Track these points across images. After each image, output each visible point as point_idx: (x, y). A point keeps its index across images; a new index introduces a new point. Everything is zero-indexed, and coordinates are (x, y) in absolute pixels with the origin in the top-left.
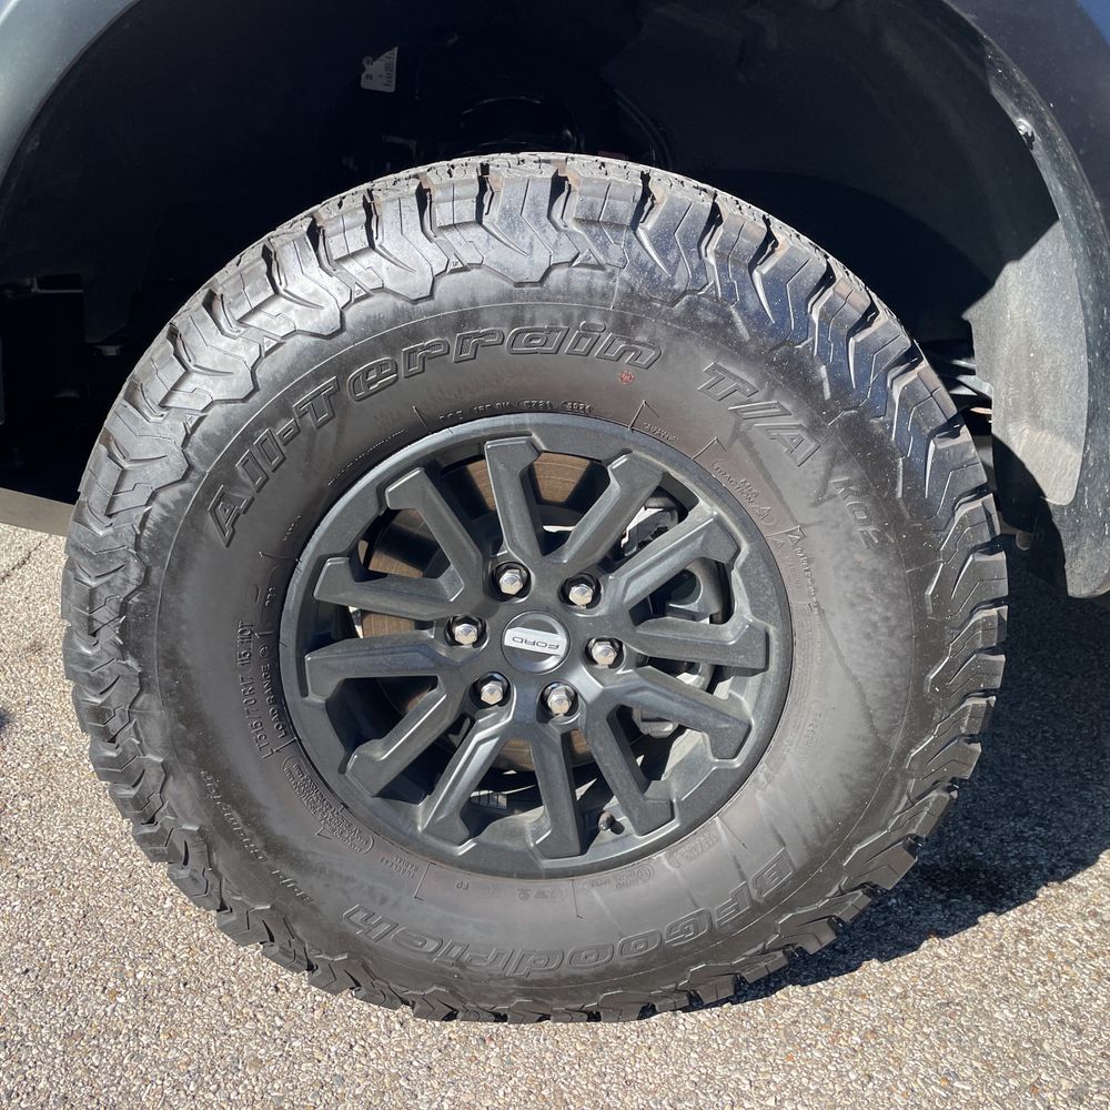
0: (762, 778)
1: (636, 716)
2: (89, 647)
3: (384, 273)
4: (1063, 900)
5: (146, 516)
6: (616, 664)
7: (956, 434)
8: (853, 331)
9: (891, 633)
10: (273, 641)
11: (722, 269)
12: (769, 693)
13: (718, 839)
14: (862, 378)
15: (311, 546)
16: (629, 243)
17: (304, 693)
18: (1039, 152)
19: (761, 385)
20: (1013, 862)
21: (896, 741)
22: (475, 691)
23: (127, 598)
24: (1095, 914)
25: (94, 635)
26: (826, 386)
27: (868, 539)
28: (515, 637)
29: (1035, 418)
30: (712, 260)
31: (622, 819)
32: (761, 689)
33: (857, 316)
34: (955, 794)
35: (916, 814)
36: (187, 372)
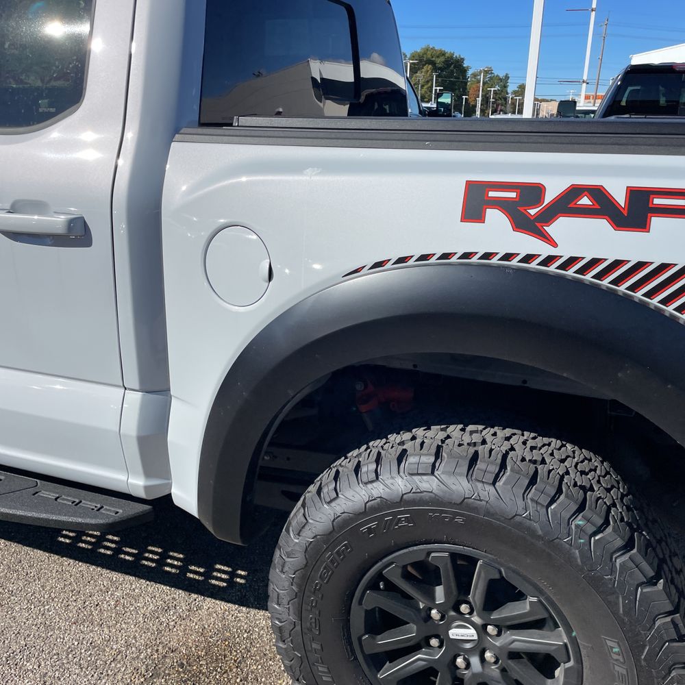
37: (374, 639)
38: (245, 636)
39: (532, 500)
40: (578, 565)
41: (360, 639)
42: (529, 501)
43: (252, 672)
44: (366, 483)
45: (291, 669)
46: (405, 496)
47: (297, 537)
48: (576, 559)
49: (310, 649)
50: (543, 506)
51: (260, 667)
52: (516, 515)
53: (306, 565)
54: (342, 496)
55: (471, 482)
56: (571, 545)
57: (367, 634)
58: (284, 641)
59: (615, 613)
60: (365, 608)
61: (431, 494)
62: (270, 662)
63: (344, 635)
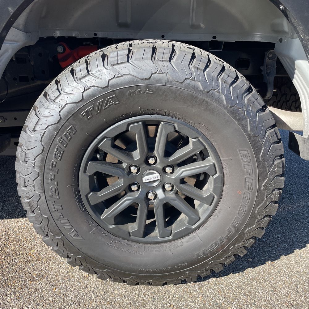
37: (97, 194)
38: (3, 234)
39: (195, 67)
40: (224, 105)
41: (87, 197)
42: (193, 69)
43: (12, 251)
44: (80, 79)
45: (42, 229)
46: (110, 82)
47: (33, 133)
48: (223, 101)
49: (54, 210)
50: (201, 70)
51: (17, 247)
52: (186, 79)
53: (43, 150)
54: (63, 93)
55: (155, 63)
56: (220, 93)
57: (91, 192)
58: (33, 212)
59: (246, 131)
60: (89, 174)
61: (128, 76)
62: (24, 243)
63: (76, 196)
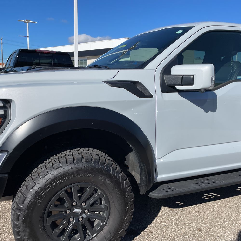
0: (107, 225)
1: (90, 219)
2: (17, 223)
3: (62, 170)
4: (144, 233)
5: (29, 203)
6: (88, 212)
7: (127, 179)
8: (115, 170)
9: (122, 204)
10: (43, 217)
11: (101, 165)
12: (108, 213)
13: (102, 234)
14: (117, 175)
15: (49, 204)
16: (91, 163)
17: (47, 224)
18: (132, 148)
19: (106, 178)
20: (137, 229)
21: (123, 217)
22: (70, 219)
23: (25, 215)
24: (148, 235)
25: (18, 221)
26: (113, 177)
27: (119, 194)
28: (75, 211)
29: (134, 171)
30: (100, 164)
31: (89, 234)
32: (107, 213)
33: (116, 168)
34: (130, 223)
35: (126, 226)
36: (36, 184)
